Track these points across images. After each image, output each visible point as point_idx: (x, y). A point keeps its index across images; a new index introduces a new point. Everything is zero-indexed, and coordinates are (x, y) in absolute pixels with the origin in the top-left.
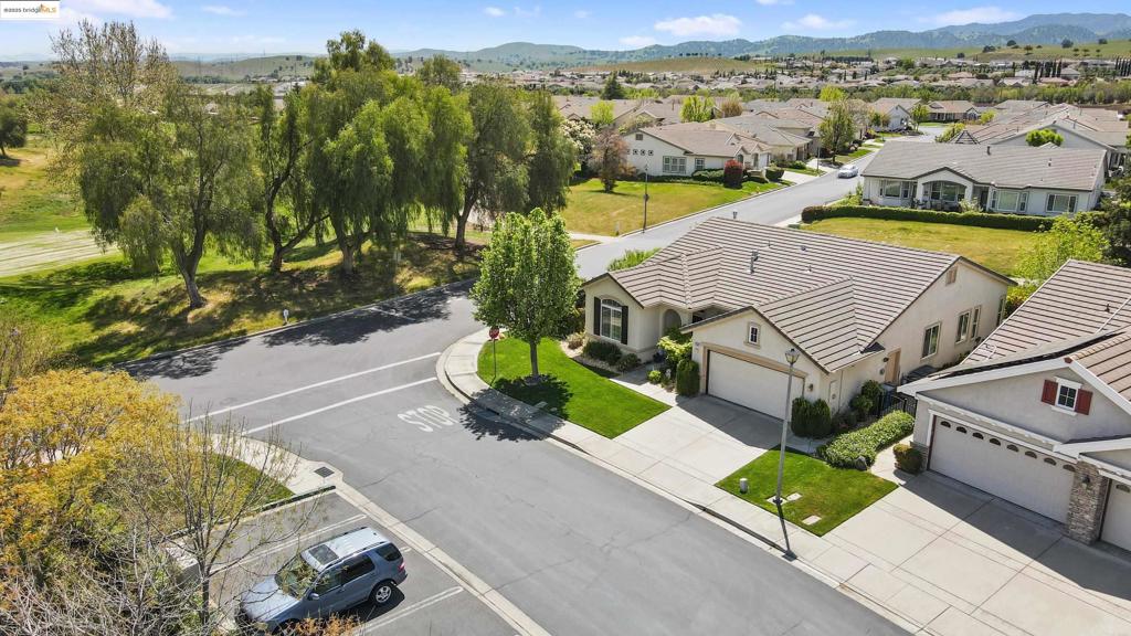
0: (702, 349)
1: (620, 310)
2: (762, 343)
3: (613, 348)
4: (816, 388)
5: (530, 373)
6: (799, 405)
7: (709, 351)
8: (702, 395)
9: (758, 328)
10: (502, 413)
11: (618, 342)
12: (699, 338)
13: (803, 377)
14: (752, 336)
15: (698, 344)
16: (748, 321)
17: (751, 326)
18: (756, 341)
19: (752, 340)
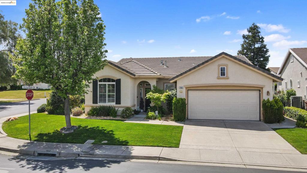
0: (185, 89)
1: (114, 83)
3: (109, 108)
7: (188, 90)
9: (225, 67)
10: (60, 153)
11: (113, 104)
12: (182, 83)
13: (259, 90)
14: (221, 73)
15: (181, 88)
16: (218, 64)
17: (220, 67)
18: (224, 75)
19: (222, 75)
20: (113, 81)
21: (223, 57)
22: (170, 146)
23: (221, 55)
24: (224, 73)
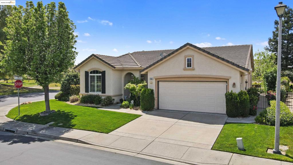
0: (154, 80)
1: (100, 75)
2: (195, 66)
3: (98, 97)
4: (238, 85)
5: (44, 109)
6: (230, 98)
7: (158, 82)
8: (156, 110)
9: (191, 58)
10: (17, 130)
11: (100, 93)
12: (152, 75)
13: (226, 81)
14: (188, 64)
15: (151, 79)
16: (184, 55)
17: (187, 58)
18: (190, 66)
19: (188, 66)
20: (100, 73)
21: (188, 48)
22: (101, 131)
23: (186, 46)
24: (191, 64)
